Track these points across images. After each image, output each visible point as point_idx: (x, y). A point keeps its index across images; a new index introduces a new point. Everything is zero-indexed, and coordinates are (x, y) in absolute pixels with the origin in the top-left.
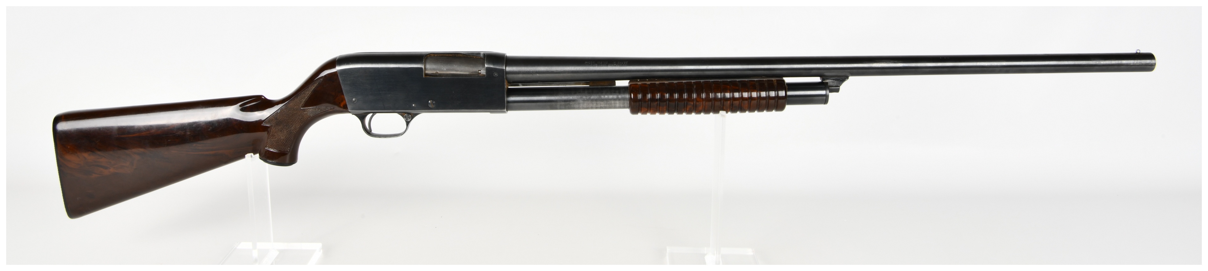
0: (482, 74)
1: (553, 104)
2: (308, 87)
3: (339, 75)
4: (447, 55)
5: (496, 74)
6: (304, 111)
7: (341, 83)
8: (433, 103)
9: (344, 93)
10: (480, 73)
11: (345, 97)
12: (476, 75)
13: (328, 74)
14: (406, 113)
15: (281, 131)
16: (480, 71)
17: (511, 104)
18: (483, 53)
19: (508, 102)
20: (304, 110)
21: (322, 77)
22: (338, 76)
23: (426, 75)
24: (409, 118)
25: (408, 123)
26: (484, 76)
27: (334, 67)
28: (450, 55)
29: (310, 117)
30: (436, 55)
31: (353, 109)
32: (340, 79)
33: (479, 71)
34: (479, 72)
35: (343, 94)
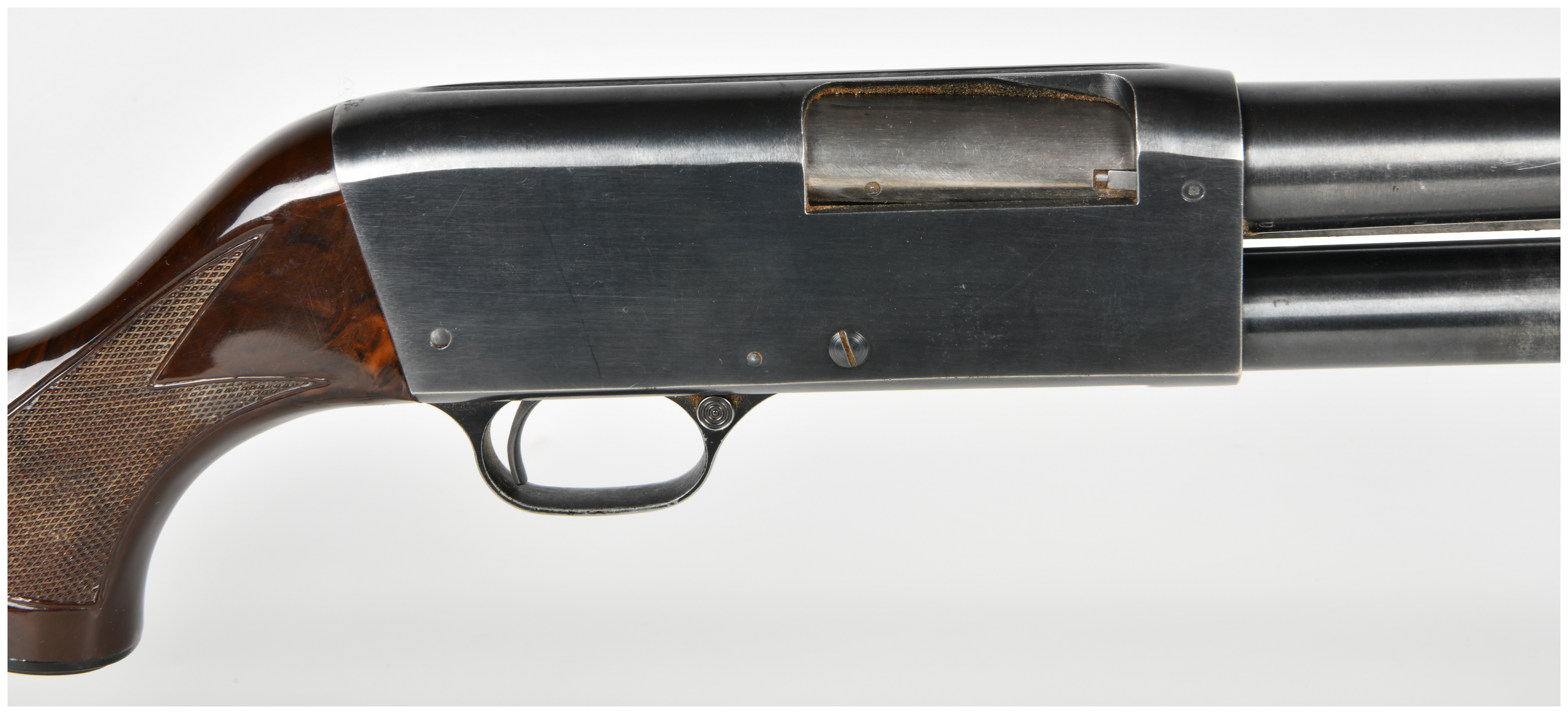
0: (1114, 191)
1: (1501, 332)
2: (187, 278)
3: (350, 211)
4: (918, 89)
5: (1194, 191)
6: (173, 399)
7: (365, 256)
8: (851, 341)
9: (383, 304)
10: (1104, 185)
11: (390, 324)
12: (1083, 194)
13: (292, 207)
14: (702, 394)
15: (49, 503)
16: (1106, 172)
17: (1266, 339)
18: (1113, 74)
19: (1252, 326)
20: (171, 396)
21: (261, 221)
22: (345, 216)
23: (817, 197)
24: (726, 416)
25: (713, 441)
26: (1126, 198)
27: (324, 166)
28: (932, 89)
29: (202, 427)
30: (857, 92)
31: (433, 383)
32: (358, 235)
33: (1097, 172)
34: (1101, 177)
35: (378, 310)
